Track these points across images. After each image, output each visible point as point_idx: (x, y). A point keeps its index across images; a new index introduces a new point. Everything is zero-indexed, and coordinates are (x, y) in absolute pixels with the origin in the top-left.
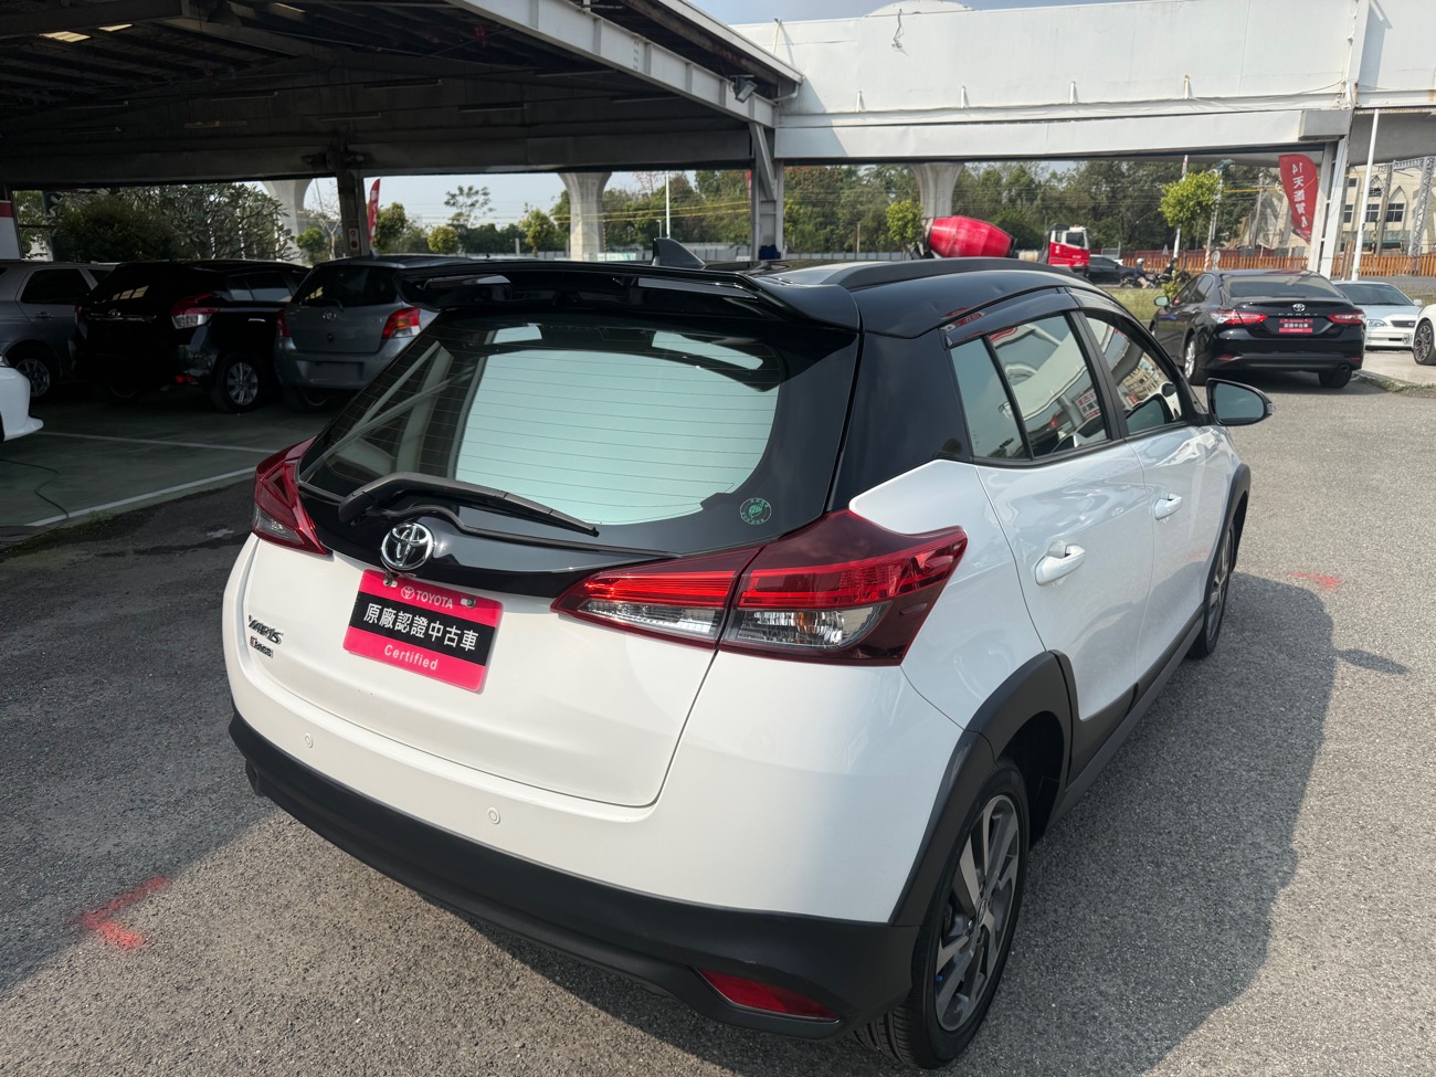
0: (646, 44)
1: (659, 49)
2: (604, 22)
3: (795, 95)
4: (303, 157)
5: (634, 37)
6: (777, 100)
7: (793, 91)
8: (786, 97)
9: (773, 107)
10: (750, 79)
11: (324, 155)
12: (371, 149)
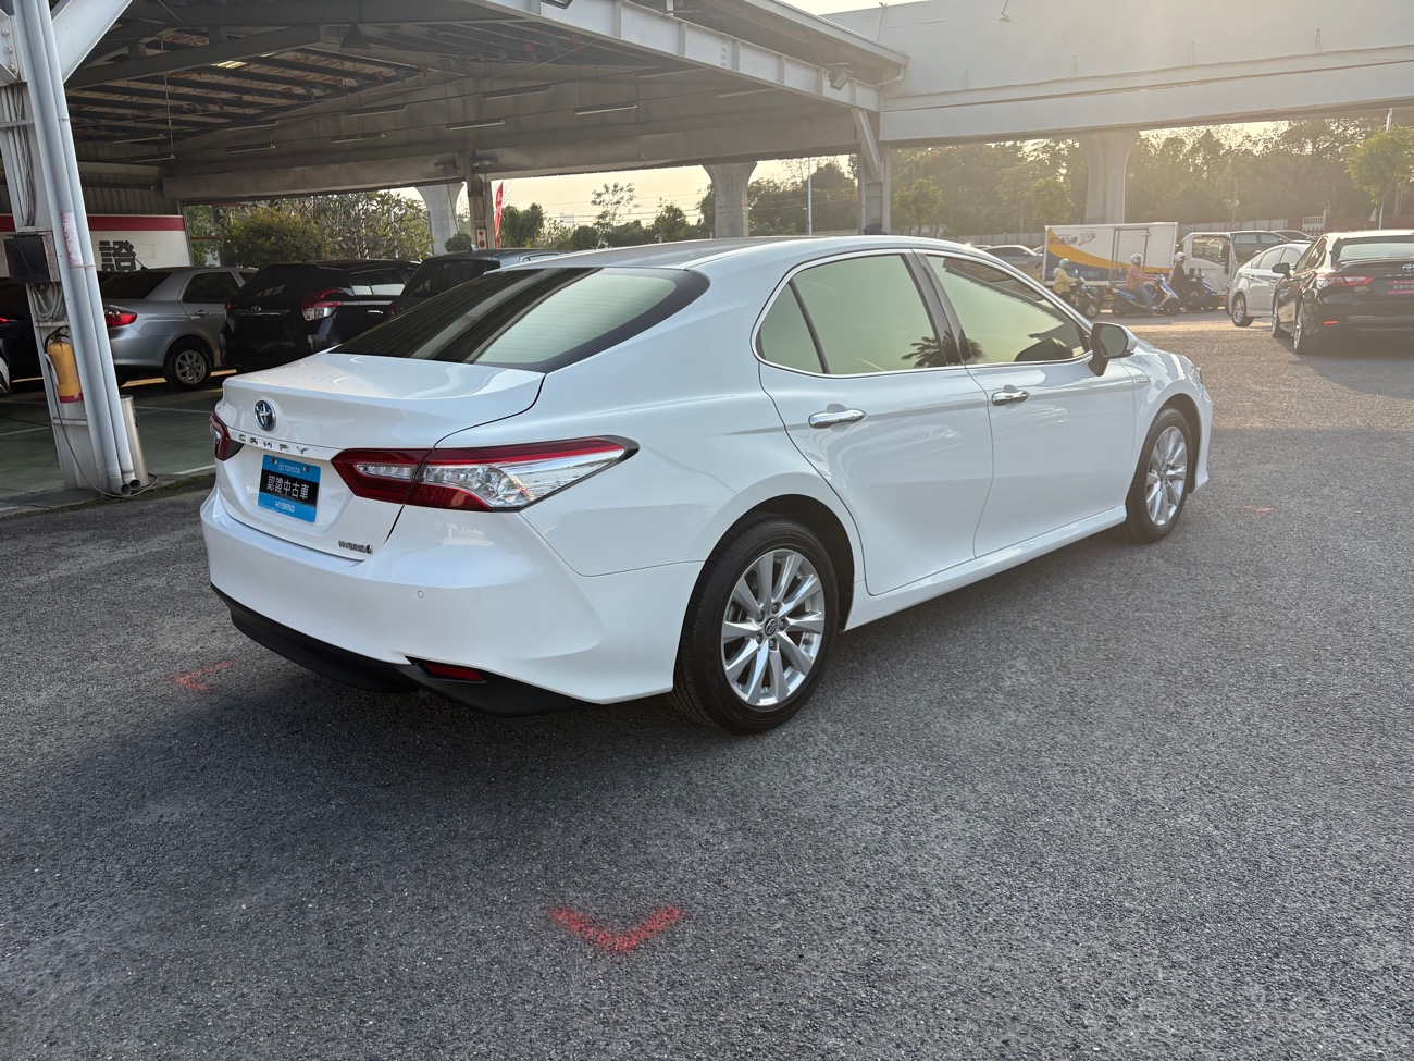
0: (734, 41)
1: (749, 46)
2: (689, 26)
3: (899, 78)
5: (721, 37)
6: (880, 84)
7: (898, 74)
8: (891, 81)
9: (879, 91)
10: (846, 66)
11: (453, 162)
12: (498, 152)
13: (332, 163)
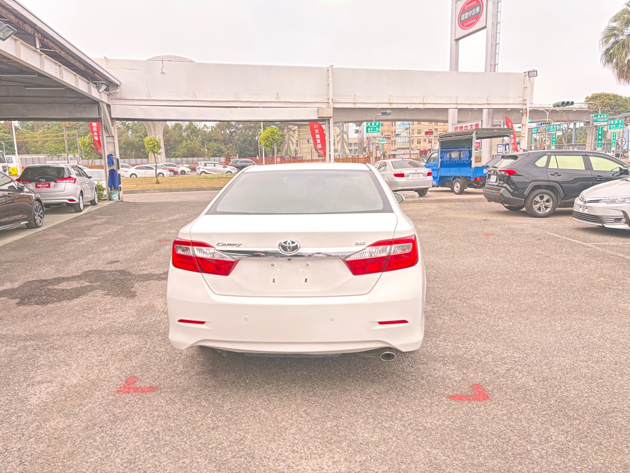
0: (61, 66)
2: (45, 56)
3: (118, 91)
5: (56, 63)
6: (109, 92)
7: (117, 89)
8: (114, 91)
9: (108, 95)
10: (104, 84)
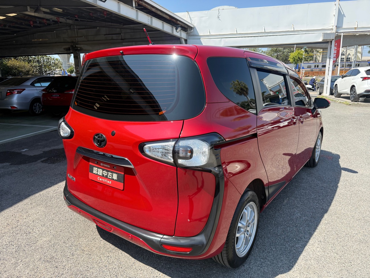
0: (151, 17)
1: (155, 18)
2: (139, 11)
3: (192, 31)
4: (64, 49)
5: (148, 15)
6: (188, 32)
10: (180, 26)
11: (69, 48)
12: (82, 46)
13: (33, 47)
